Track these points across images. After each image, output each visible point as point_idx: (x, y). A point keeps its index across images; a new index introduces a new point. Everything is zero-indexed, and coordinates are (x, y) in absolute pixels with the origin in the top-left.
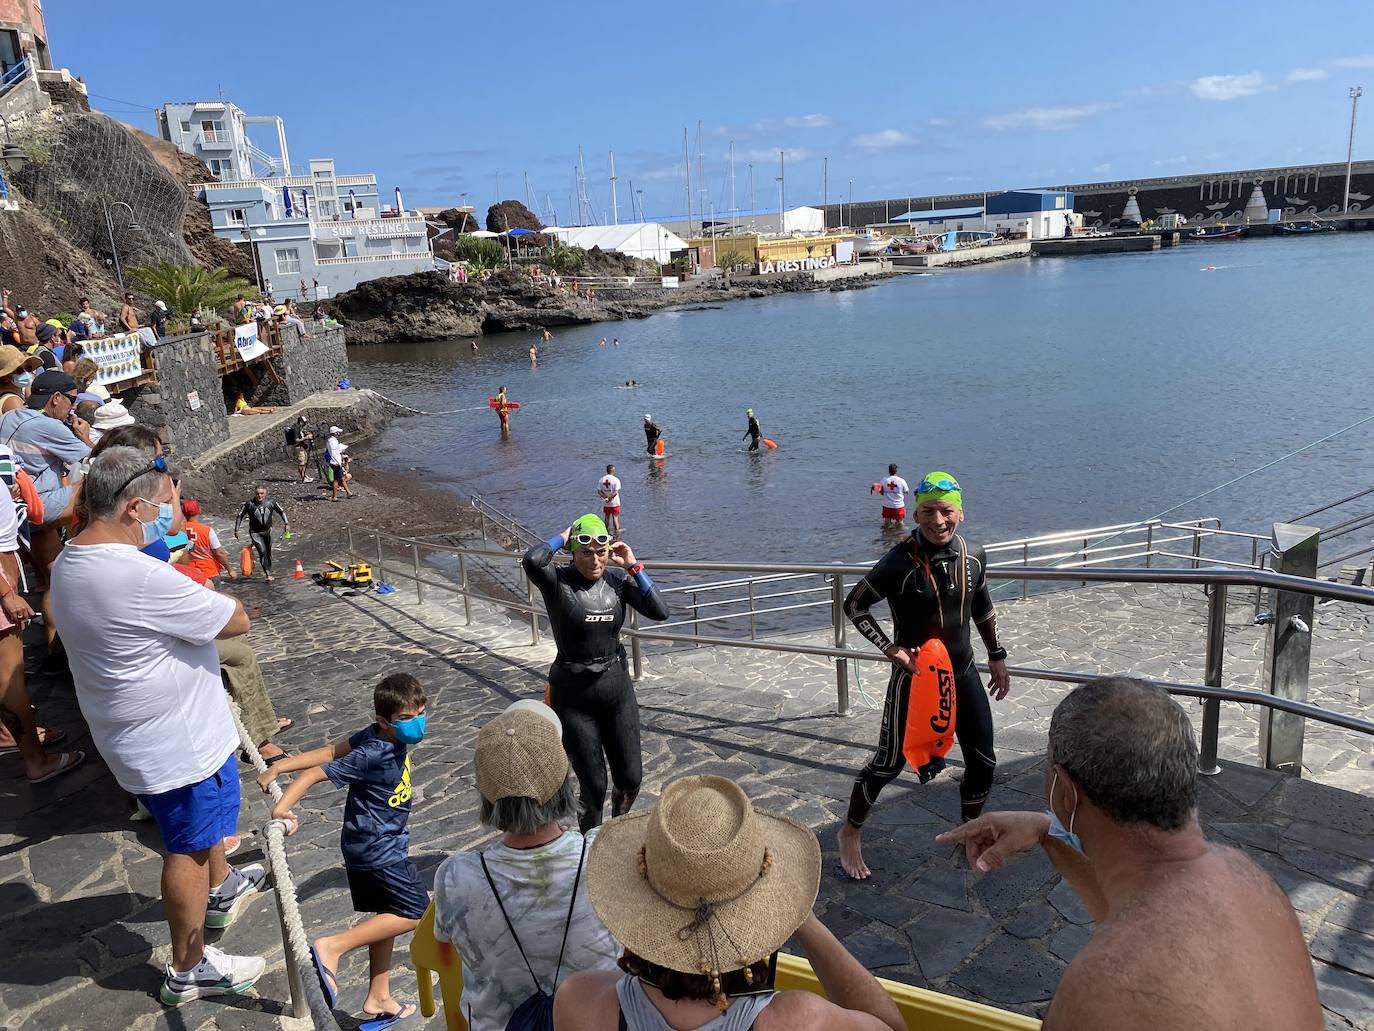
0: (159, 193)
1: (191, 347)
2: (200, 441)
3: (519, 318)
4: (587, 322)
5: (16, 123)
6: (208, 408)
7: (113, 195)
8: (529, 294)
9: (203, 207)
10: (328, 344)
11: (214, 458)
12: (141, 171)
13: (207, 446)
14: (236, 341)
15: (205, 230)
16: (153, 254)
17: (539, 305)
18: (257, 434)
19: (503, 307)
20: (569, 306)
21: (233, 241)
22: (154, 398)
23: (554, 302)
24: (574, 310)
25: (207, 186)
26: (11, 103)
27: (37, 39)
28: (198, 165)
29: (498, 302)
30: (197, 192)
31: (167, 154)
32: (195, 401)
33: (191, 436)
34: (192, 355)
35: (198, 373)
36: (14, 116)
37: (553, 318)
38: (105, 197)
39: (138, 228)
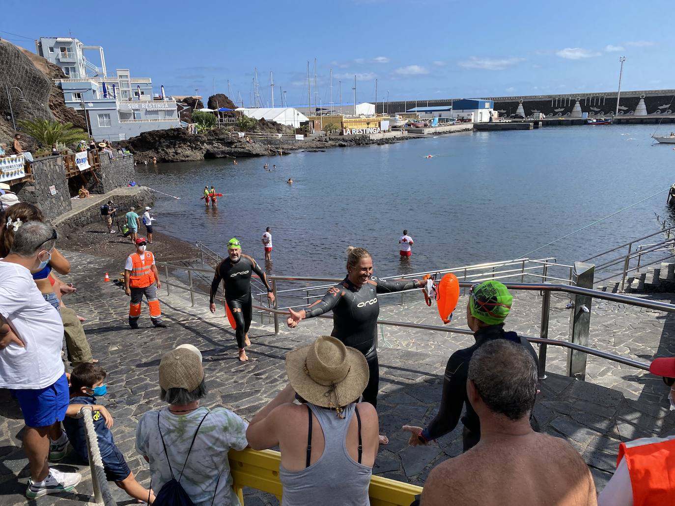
0: (37, 83)
1: (52, 163)
2: (56, 211)
3: (223, 152)
4: (257, 155)
6: (60, 194)
7: (12, 83)
8: (228, 141)
9: (60, 91)
10: (125, 163)
11: (63, 220)
12: (27, 71)
13: (59, 214)
14: (76, 160)
15: (60, 103)
16: (32, 114)
17: (233, 146)
18: (87, 208)
19: (215, 147)
20: (248, 147)
21: (75, 109)
22: (30, 189)
23: (241, 145)
24: (251, 149)
25: (62, 81)
28: (58, 69)
29: (213, 144)
30: (57, 82)
31: (41, 63)
32: (53, 191)
33: (51, 209)
34: (52, 167)
35: (55, 176)
37: (240, 153)
38: (7, 84)
39: (25, 100)
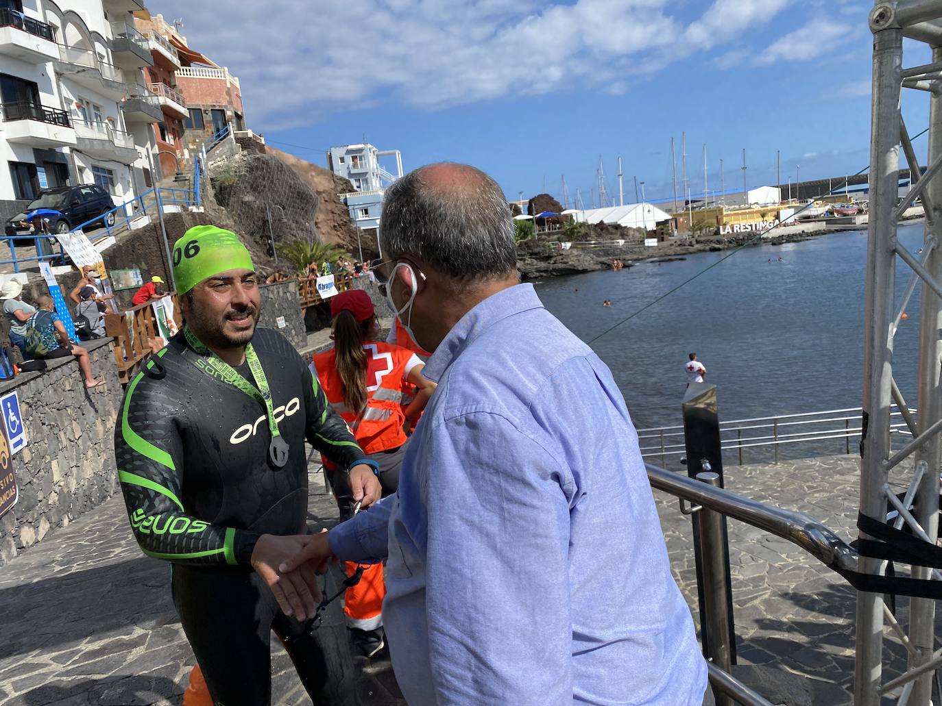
0: (302, 200)
3: (538, 271)
4: (584, 271)
5: (220, 163)
6: (292, 327)
7: (273, 202)
8: (545, 255)
9: (345, 208)
12: (291, 187)
14: (317, 286)
15: (345, 222)
16: (295, 236)
17: (552, 262)
18: (326, 344)
19: (528, 264)
20: (572, 262)
21: (362, 228)
23: (562, 259)
24: (576, 263)
25: (348, 195)
26: (218, 152)
27: (236, 114)
28: (346, 183)
29: (524, 260)
30: (342, 198)
31: (326, 177)
32: (281, 323)
34: (281, 294)
36: (219, 159)
37: (560, 270)
38: (268, 203)
39: (285, 220)
